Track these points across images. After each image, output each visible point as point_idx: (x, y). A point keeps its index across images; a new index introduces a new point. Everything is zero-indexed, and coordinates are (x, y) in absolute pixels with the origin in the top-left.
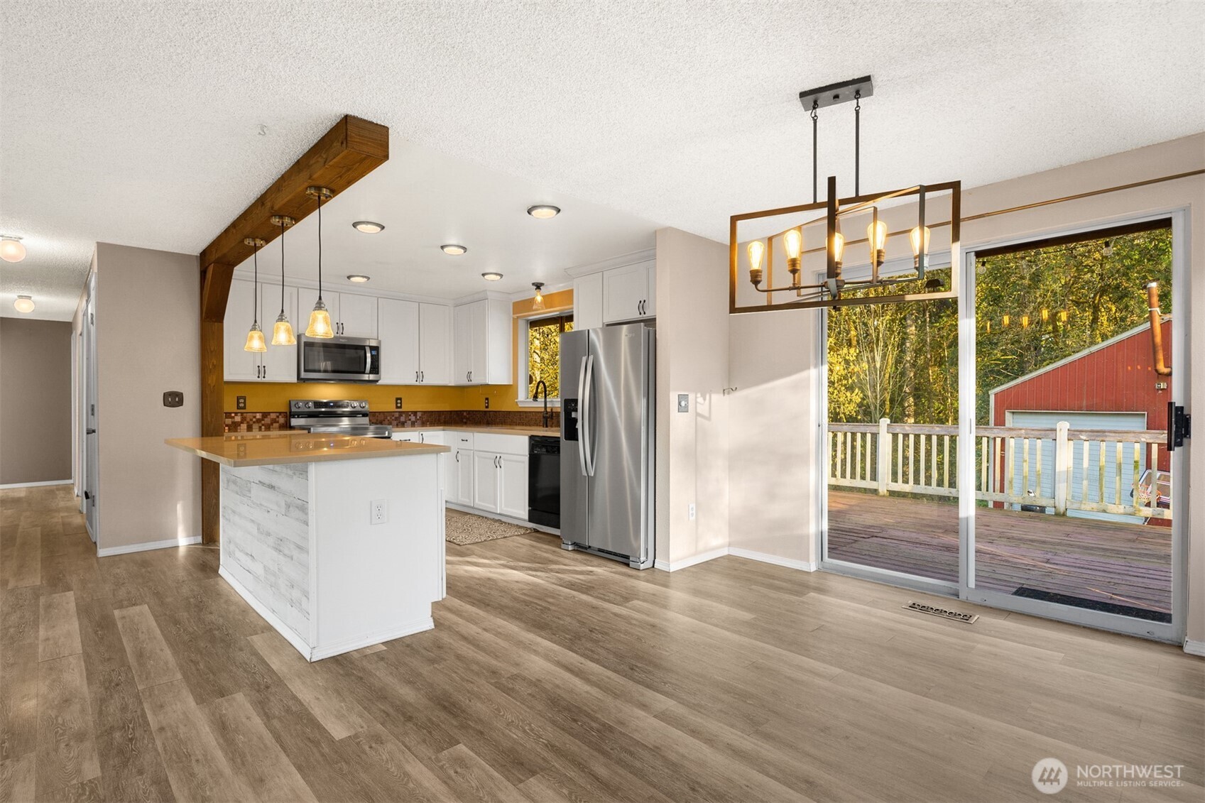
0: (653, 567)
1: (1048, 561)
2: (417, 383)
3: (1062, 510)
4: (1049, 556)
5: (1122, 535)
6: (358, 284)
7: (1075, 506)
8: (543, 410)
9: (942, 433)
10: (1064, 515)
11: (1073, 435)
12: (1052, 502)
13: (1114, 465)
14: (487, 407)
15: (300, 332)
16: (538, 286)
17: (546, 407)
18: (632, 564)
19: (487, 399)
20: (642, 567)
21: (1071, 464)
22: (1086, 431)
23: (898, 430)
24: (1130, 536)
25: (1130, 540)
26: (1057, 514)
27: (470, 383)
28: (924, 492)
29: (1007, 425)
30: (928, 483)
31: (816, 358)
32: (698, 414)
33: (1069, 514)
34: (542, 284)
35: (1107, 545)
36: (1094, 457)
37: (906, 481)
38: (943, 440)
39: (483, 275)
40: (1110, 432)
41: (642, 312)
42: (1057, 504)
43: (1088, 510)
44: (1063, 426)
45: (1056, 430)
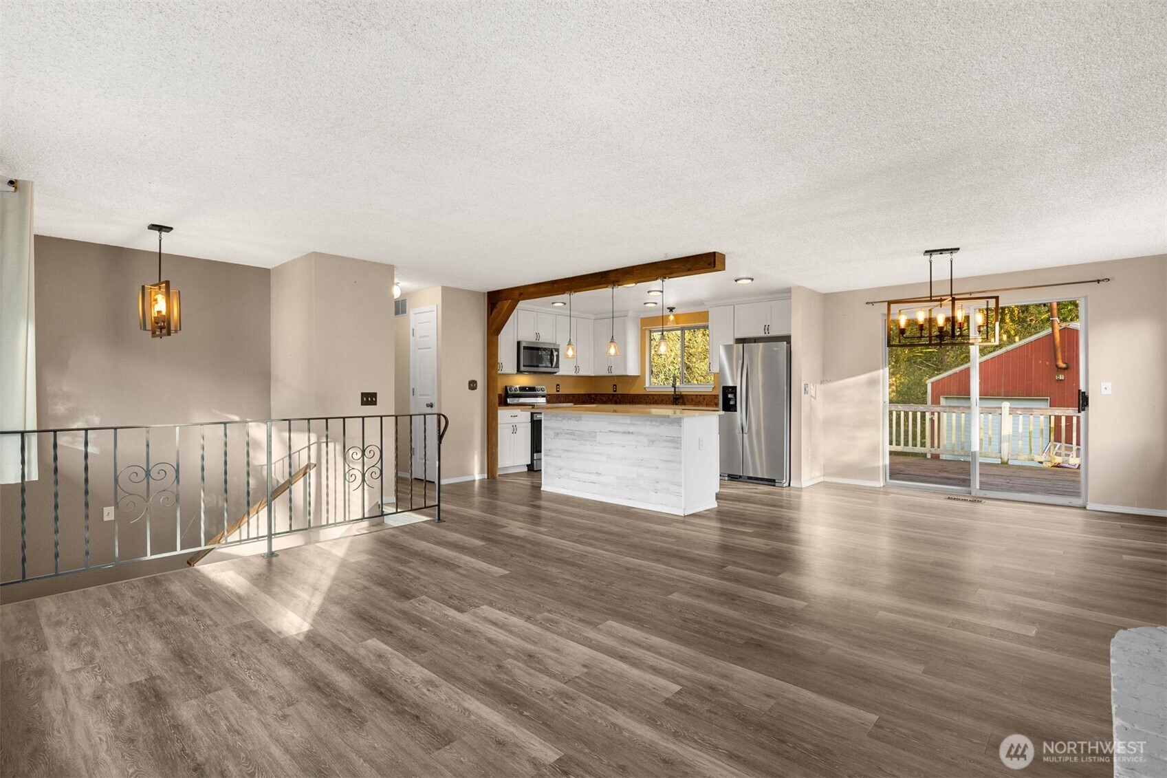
0: (789, 485)
1: (1008, 483)
2: (575, 374)
3: (1006, 460)
4: (1008, 481)
5: (1045, 472)
6: (559, 307)
7: (1014, 457)
8: (673, 393)
9: (925, 410)
10: (1007, 463)
11: (1012, 411)
12: (999, 455)
13: (1039, 431)
14: (615, 391)
15: (519, 340)
16: (671, 309)
17: (675, 391)
18: (777, 484)
19: (615, 385)
20: (785, 485)
21: (1011, 430)
22: (1021, 409)
23: (893, 409)
24: (1052, 473)
25: (1050, 474)
26: (1003, 463)
27: (610, 374)
28: (911, 451)
29: (941, 404)
30: (915, 445)
31: (883, 363)
32: (811, 396)
33: (1010, 462)
34: (674, 308)
35: (1038, 476)
36: (1026, 424)
37: (898, 444)
38: (925, 416)
39: (645, 304)
40: (1036, 409)
41: (767, 332)
42: (1002, 457)
43: (1022, 460)
44: (1006, 405)
45: (1001, 408)
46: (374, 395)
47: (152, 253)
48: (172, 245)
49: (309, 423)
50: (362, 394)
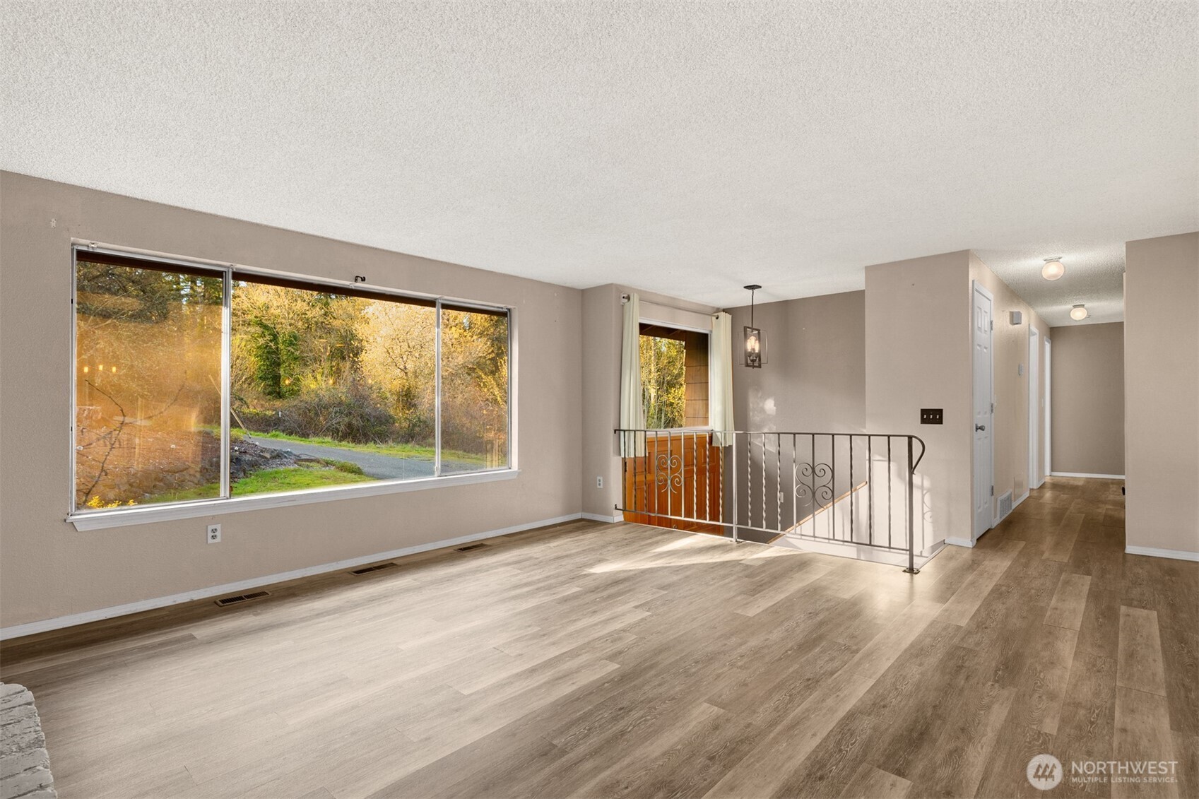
46: (940, 412)
47: (747, 307)
48: (760, 298)
49: (779, 436)
50: (922, 410)
